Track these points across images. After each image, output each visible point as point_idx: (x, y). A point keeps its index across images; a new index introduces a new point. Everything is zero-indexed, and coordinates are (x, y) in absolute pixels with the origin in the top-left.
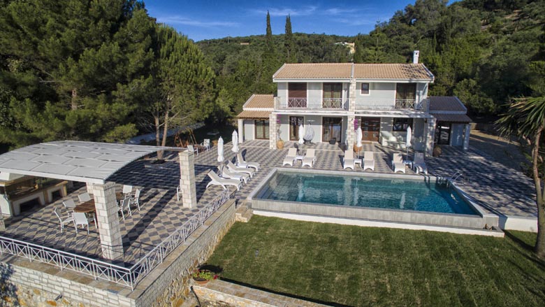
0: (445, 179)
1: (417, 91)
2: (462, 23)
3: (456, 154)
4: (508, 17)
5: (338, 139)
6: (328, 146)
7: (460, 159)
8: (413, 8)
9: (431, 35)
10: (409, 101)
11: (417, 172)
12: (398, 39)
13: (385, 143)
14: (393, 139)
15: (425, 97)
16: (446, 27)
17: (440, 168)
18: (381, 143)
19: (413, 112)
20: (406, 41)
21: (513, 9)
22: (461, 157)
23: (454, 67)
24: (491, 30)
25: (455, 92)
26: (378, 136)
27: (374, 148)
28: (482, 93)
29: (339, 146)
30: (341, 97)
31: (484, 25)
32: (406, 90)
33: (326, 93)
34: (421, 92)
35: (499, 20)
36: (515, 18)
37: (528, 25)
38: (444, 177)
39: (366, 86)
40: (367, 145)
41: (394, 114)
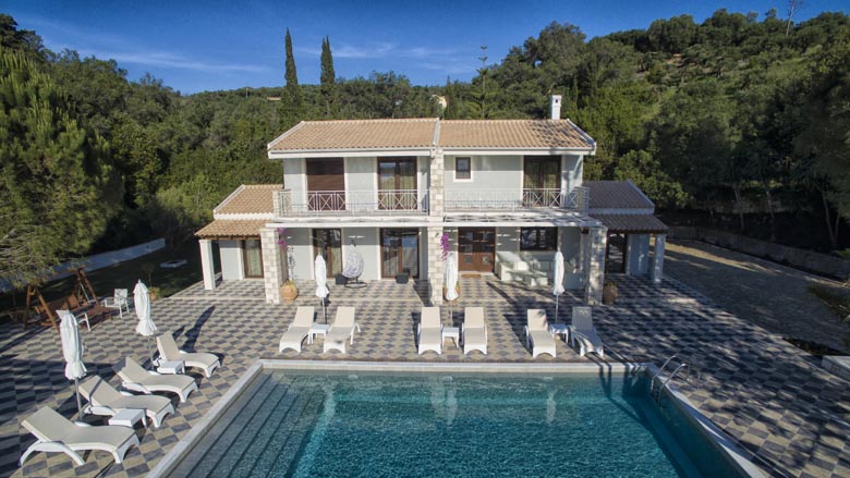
0: (643, 369)
1: (563, 172)
2: (612, 65)
3: (643, 294)
4: (670, 62)
5: (414, 273)
6: (392, 288)
7: (655, 305)
8: (537, 44)
9: (568, 82)
10: (548, 190)
11: (582, 353)
12: (518, 89)
13: (506, 277)
14: (522, 267)
15: (579, 182)
16: (590, 68)
17: (625, 334)
18: (498, 275)
19: (560, 214)
20: (529, 89)
21: (673, 52)
22: (654, 300)
23: (612, 130)
24: (649, 79)
25: (618, 172)
26: (493, 262)
27: (486, 290)
28: (662, 174)
29: (415, 288)
30: (416, 187)
31: (639, 72)
32: (541, 169)
33: (385, 179)
34: (572, 173)
35: (659, 65)
36: (677, 65)
37: (697, 74)
38: (639, 362)
39: (466, 162)
40: (472, 281)
41: (522, 219)
